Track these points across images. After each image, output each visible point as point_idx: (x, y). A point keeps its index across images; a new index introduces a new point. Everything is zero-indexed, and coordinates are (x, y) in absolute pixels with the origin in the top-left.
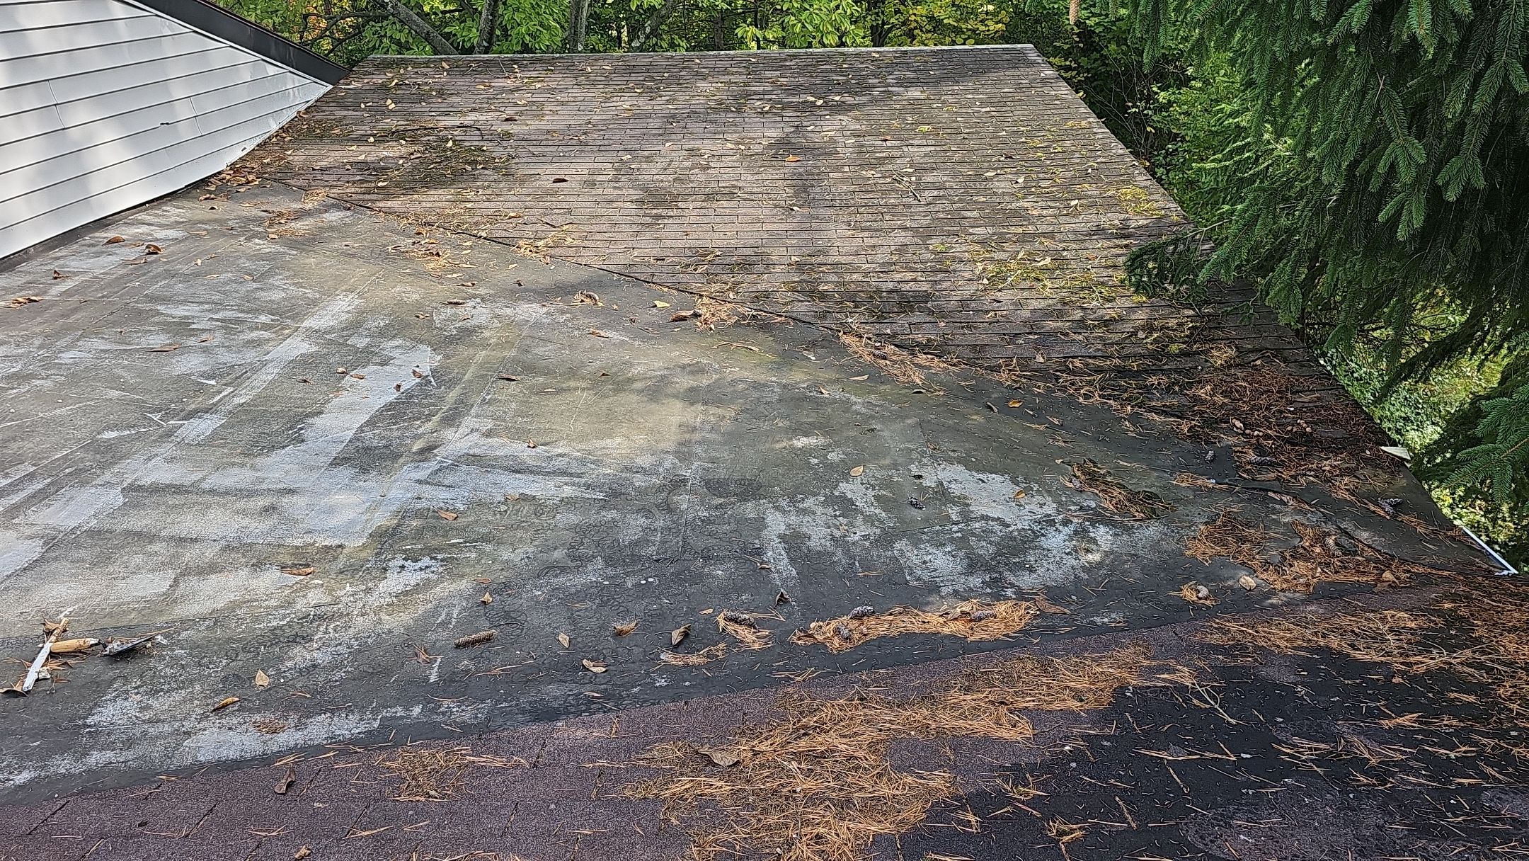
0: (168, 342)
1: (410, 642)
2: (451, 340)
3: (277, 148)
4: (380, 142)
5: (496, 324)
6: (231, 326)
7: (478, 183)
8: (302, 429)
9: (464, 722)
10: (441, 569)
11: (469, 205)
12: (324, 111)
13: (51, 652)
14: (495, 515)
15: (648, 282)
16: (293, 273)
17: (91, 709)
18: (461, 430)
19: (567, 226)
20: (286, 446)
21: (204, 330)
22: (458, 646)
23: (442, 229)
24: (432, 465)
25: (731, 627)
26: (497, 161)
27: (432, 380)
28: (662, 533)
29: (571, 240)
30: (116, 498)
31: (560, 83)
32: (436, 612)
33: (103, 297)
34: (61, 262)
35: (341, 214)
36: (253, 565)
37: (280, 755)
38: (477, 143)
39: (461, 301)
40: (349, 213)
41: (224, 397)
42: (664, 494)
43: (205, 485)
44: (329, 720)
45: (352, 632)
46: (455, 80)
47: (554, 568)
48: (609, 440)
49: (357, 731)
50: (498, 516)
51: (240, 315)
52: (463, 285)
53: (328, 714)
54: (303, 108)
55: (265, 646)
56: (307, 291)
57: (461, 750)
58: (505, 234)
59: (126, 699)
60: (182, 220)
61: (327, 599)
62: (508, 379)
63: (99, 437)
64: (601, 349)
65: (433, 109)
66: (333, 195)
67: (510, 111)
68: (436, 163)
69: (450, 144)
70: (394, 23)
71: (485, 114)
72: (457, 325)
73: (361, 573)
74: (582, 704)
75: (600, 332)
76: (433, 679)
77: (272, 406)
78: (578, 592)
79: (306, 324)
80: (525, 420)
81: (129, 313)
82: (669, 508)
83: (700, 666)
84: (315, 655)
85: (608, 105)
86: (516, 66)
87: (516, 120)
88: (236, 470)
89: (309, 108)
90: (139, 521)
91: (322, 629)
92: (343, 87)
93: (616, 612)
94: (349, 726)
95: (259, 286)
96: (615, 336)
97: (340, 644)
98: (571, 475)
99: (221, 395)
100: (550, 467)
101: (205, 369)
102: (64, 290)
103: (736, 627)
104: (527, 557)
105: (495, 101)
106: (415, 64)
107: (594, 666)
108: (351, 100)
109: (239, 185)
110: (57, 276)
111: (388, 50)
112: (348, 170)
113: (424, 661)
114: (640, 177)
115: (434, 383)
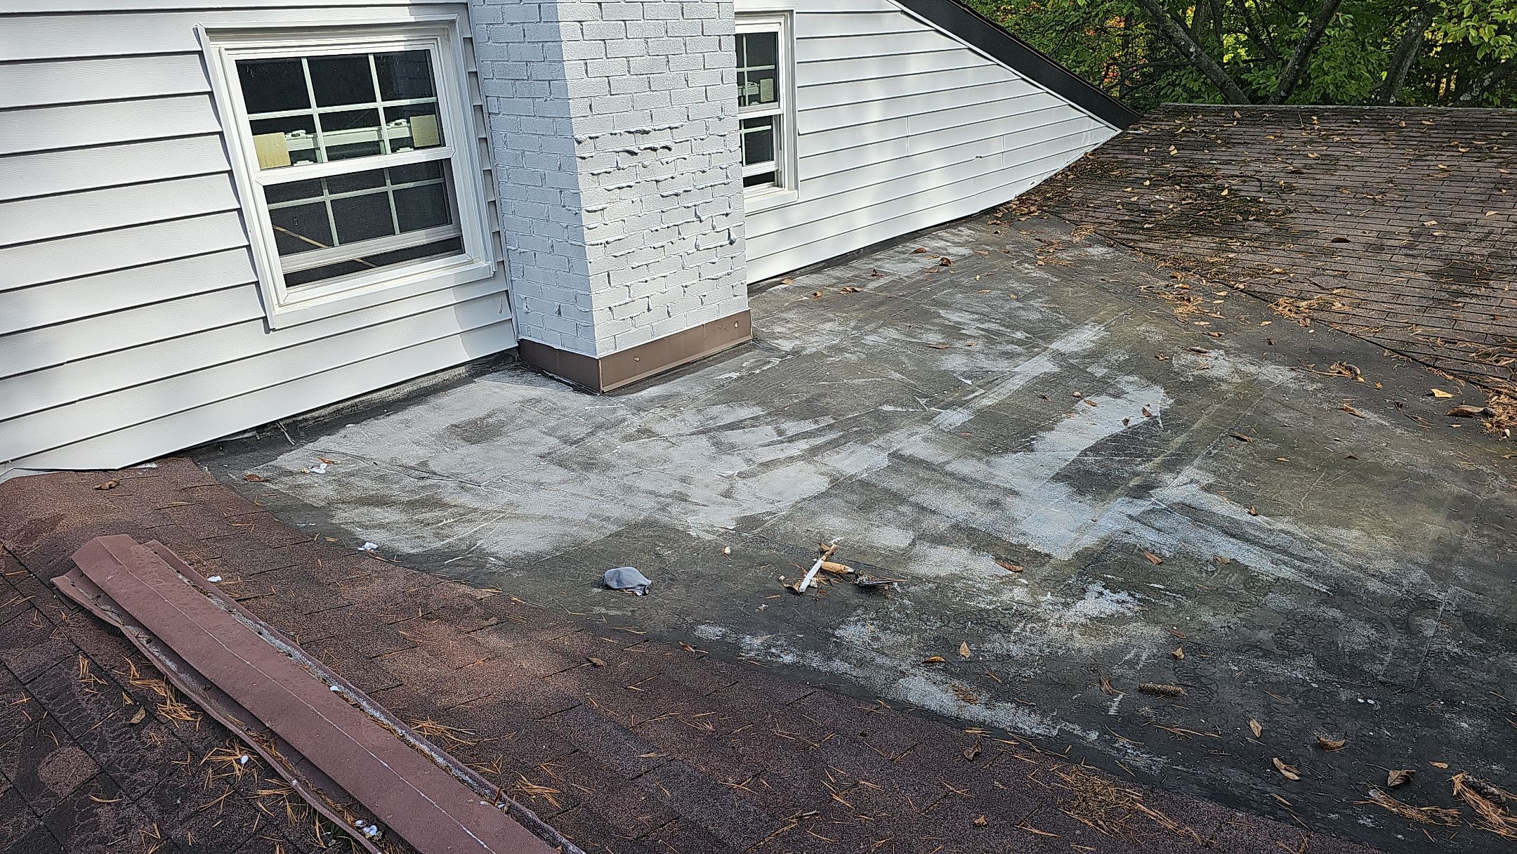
0: (942, 341)
1: (1096, 667)
2: (1186, 386)
3: (1059, 184)
4: (1155, 185)
5: (1237, 379)
6: (992, 336)
7: (1246, 235)
8: (1033, 439)
9: (1137, 767)
10: (1137, 608)
11: (1231, 255)
12: (1109, 154)
13: (821, 568)
14: (1202, 573)
15: (1428, 366)
16: (1051, 298)
17: (839, 623)
18: (1180, 478)
19: (1338, 291)
20: (1018, 452)
21: (970, 336)
22: (1141, 690)
23: (1198, 276)
24: (1145, 505)
25: (1470, 796)
26: (1272, 213)
27: (1160, 421)
28: (1394, 654)
29: (1340, 305)
30: (882, 460)
31: (1364, 137)
32: (1126, 648)
33: (902, 296)
34: (879, 263)
35: (1104, 250)
36: (973, 548)
37: (971, 723)
38: (1254, 194)
39: (1204, 350)
40: (1111, 250)
41: (976, 397)
42: (1404, 612)
43: (948, 468)
44: (1013, 710)
45: (1046, 637)
46: (1244, 129)
47: (1254, 647)
48: (1344, 531)
49: (1037, 732)
50: (1204, 574)
51: (1001, 328)
52: (1210, 335)
53: (1014, 705)
54: (1090, 150)
55: (972, 623)
56: (1060, 316)
57: (1133, 794)
58: (1264, 289)
59: (863, 626)
60: (971, 240)
61: (1028, 600)
62: (1238, 438)
63: (880, 408)
64: (1352, 429)
65: (1214, 158)
66: (1099, 232)
67: (1298, 163)
68: (1207, 210)
69: (1225, 193)
70: (1192, 72)
71: (1269, 165)
72: (1195, 373)
73: (1062, 586)
74: (1266, 804)
75: (1355, 410)
76: (1112, 712)
77: (1013, 414)
78: (1279, 683)
79: (1054, 346)
80: (1250, 484)
81: (918, 312)
82: (1408, 629)
83: (1418, 824)
84: (1012, 647)
85: (1418, 163)
86: (1315, 118)
87: (1303, 173)
88: (974, 462)
89: (1095, 150)
90: (896, 483)
91: (1021, 625)
92: (1131, 132)
93: (1322, 721)
94: (1030, 723)
95: (1021, 305)
96: (1373, 418)
97: (1034, 645)
98: (1291, 555)
99: (974, 395)
100: (1271, 540)
101: (965, 369)
102: (877, 285)
103: (1477, 798)
104: (1229, 627)
105: (1283, 152)
106: (1205, 111)
107: (1285, 769)
108: (1136, 144)
109: (1022, 214)
110: (875, 274)
111: (1178, 99)
112: (1119, 209)
113: (1106, 690)
114: (1443, 247)
115: (1161, 425)
